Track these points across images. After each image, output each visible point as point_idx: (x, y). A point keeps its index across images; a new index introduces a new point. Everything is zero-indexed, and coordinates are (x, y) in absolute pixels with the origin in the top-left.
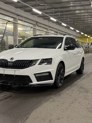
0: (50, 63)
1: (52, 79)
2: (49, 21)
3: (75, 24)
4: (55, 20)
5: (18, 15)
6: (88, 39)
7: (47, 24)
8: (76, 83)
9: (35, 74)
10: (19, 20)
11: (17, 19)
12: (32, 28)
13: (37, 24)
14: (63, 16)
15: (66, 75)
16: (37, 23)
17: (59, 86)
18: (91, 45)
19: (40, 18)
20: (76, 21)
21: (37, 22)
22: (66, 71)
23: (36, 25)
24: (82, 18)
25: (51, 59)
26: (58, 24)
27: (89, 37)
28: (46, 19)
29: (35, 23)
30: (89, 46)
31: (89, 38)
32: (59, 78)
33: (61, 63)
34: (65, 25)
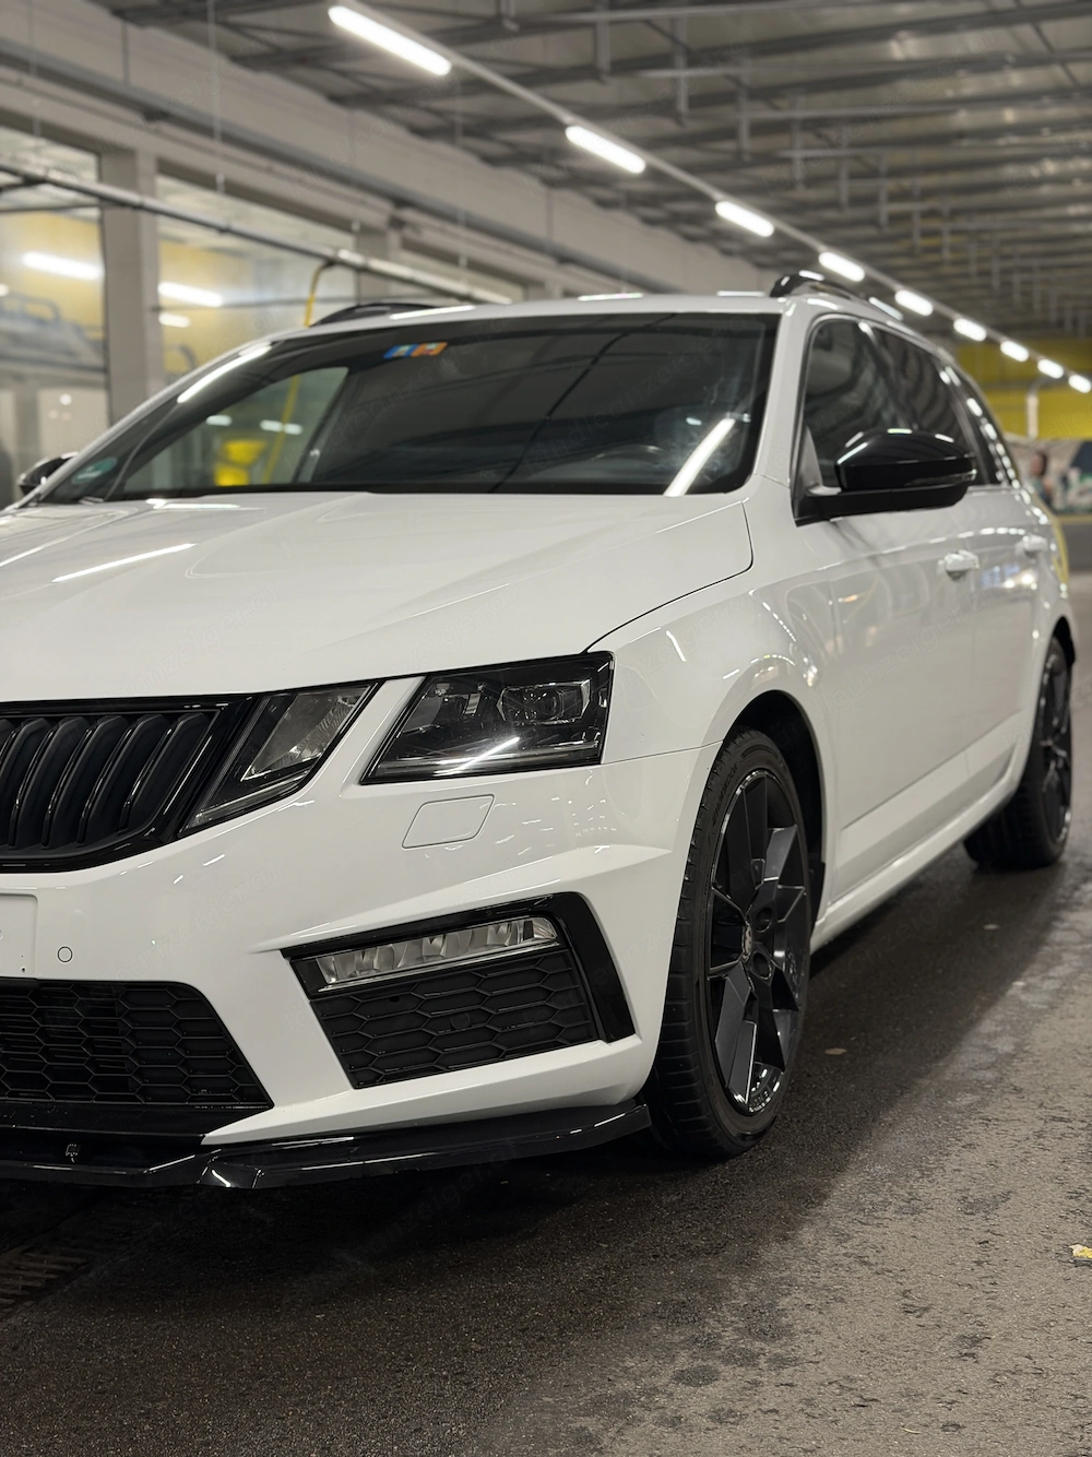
0: (567, 734)
1: (618, 1023)
2: (551, 183)
3: (886, 209)
4: (630, 162)
5: (154, 114)
6: (1032, 402)
7: (534, 227)
8: (993, 1031)
10: (169, 168)
11: (146, 164)
12: (331, 263)
13: (397, 224)
14: (726, 114)
15: (838, 909)
16: (408, 215)
17: (732, 1126)
18: (1074, 475)
19: (440, 148)
20: (895, 172)
21: (401, 202)
22: (844, 844)
23: (394, 238)
24: (961, 135)
25: (594, 666)
26: (673, 222)
27: (1050, 368)
28: (520, 158)
29: (375, 212)
30: (1051, 480)
31: (1048, 384)
32: (738, 989)
33: (755, 738)
34: (760, 226)
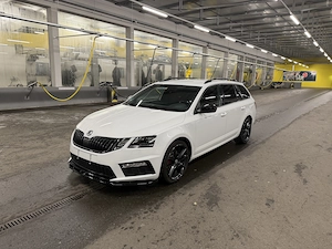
9: (120, 165)
13: (208, 46)
17: (171, 181)
18: (299, 75)
21: (209, 43)
30: (296, 76)
31: (295, 64)
